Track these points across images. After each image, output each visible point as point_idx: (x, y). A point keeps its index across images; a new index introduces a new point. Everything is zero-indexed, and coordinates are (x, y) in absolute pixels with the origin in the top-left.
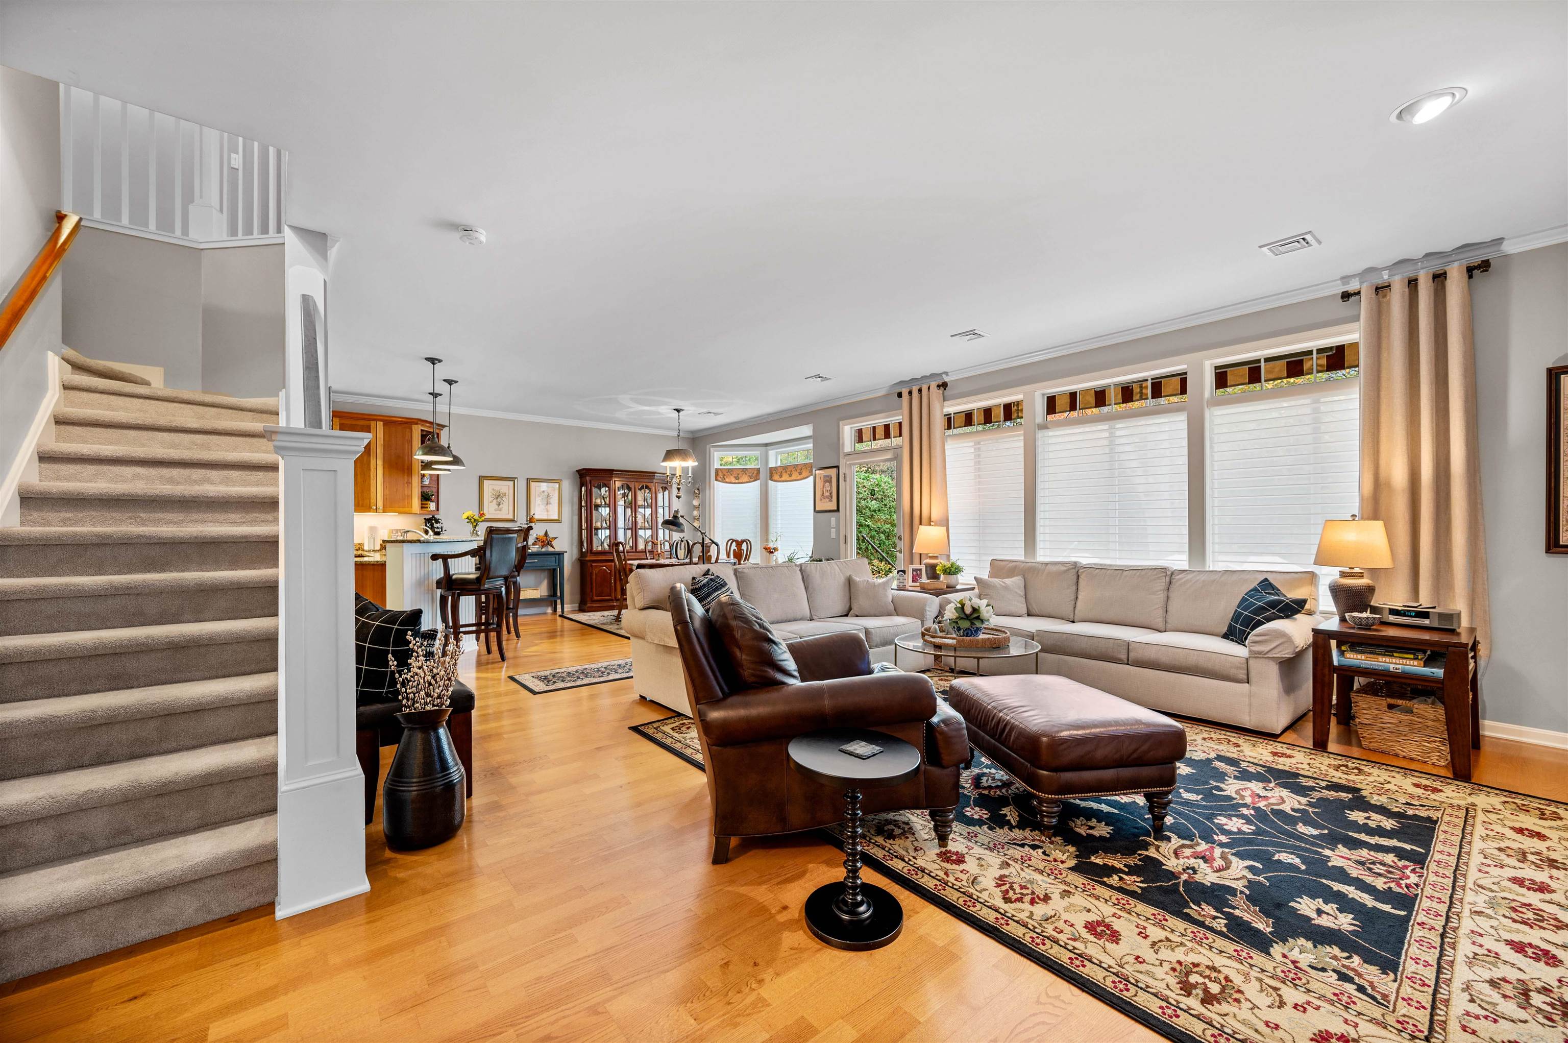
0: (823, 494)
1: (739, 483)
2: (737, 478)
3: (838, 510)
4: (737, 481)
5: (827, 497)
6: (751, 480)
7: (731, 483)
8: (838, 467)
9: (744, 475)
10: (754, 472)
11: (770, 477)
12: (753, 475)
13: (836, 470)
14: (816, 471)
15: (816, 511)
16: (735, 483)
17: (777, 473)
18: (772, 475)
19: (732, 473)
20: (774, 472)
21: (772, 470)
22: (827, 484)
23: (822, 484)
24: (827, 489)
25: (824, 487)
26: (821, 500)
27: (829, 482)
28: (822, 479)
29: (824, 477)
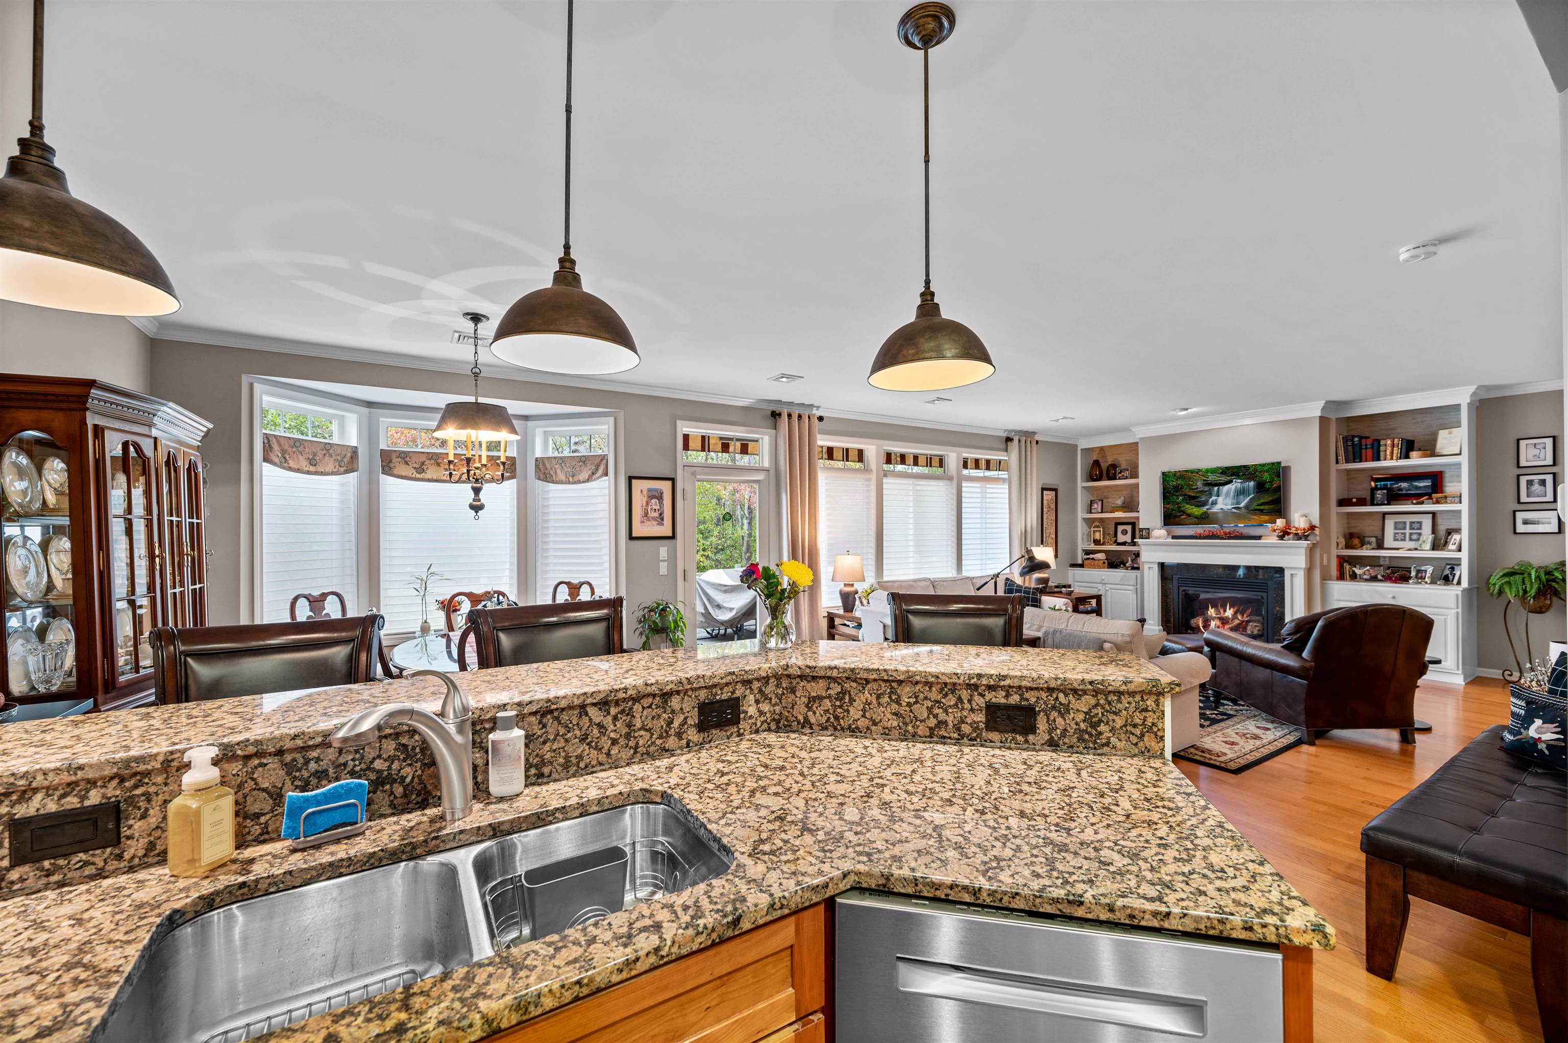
0: (646, 514)
1: (316, 473)
2: (312, 462)
3: (673, 537)
4: (312, 469)
5: (654, 519)
6: (342, 469)
7: (298, 471)
8: (673, 480)
9: (327, 458)
10: (349, 455)
11: (387, 469)
12: (346, 460)
13: (670, 483)
14: (630, 479)
15: (631, 538)
16: (308, 473)
17: (407, 463)
18: (392, 465)
19: (301, 449)
20: (400, 460)
21: (394, 456)
22: (654, 501)
23: (645, 499)
24: (654, 507)
25: (647, 504)
26: (643, 522)
27: (657, 498)
28: (645, 493)
29: (649, 490)
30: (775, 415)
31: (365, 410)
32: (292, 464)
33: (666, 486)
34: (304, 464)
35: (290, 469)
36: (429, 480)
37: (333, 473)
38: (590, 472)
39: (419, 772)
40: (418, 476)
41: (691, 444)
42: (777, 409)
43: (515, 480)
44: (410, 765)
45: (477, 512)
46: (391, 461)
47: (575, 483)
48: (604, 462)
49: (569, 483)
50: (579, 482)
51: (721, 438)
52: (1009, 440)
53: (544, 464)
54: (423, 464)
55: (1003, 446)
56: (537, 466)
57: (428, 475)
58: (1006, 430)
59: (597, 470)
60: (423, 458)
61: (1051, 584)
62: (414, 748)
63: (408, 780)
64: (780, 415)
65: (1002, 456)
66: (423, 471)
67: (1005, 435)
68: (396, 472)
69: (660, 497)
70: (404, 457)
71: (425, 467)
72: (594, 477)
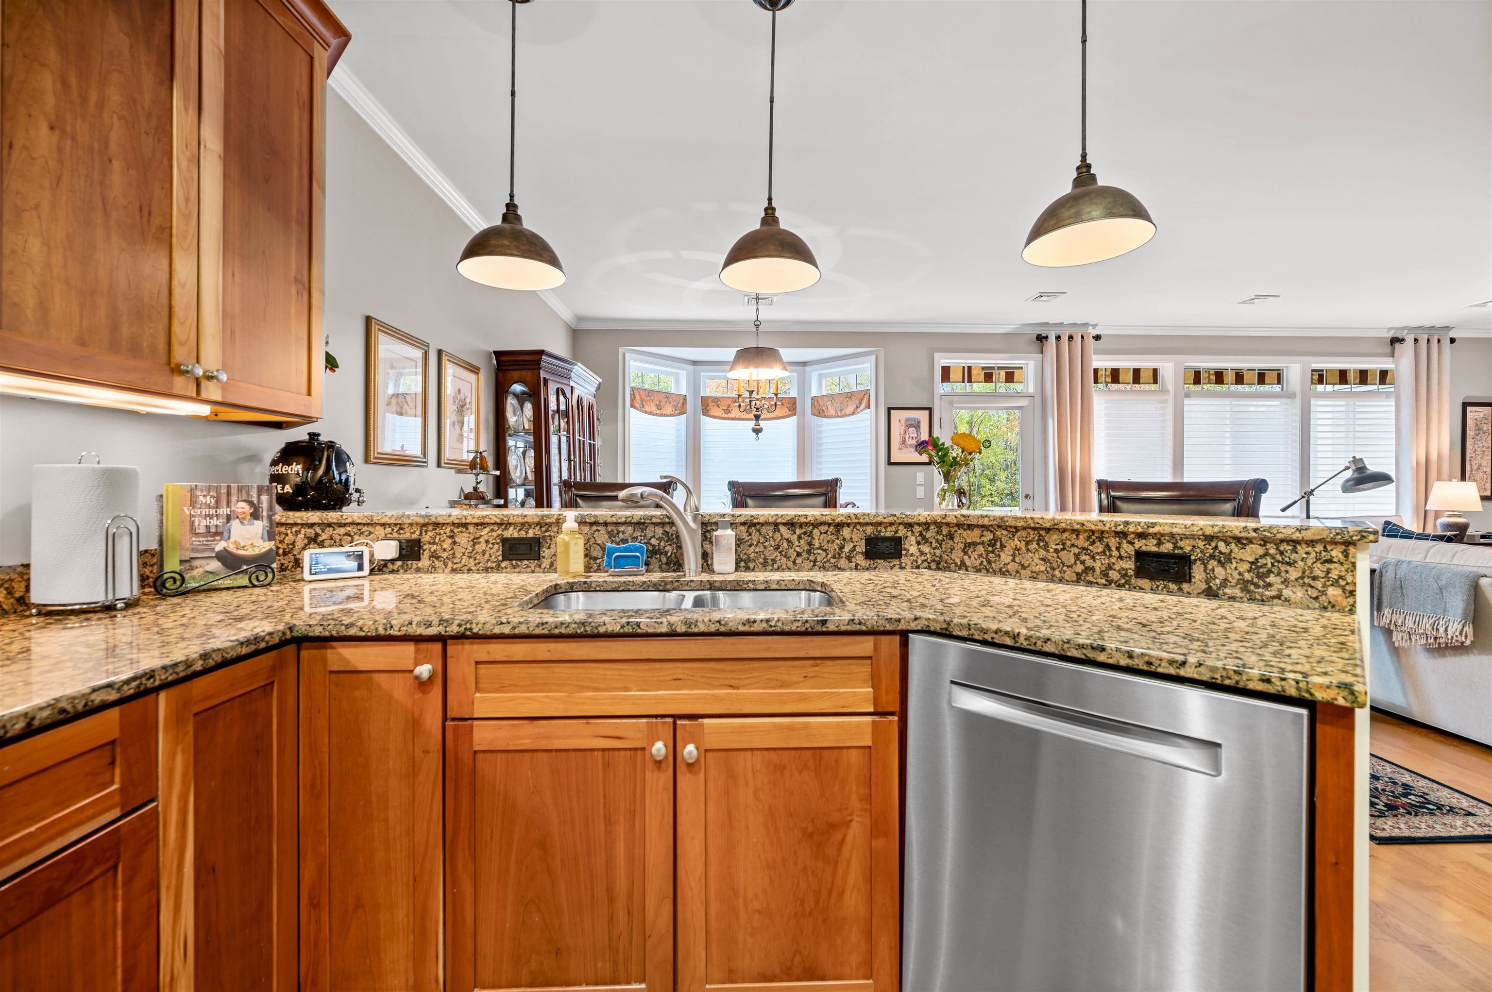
0: (904, 442)
1: (661, 415)
2: (659, 407)
3: (930, 463)
4: (659, 412)
5: (911, 445)
6: (677, 412)
7: (651, 413)
8: (930, 410)
9: (668, 404)
10: (681, 401)
11: (705, 411)
12: (679, 405)
13: (927, 412)
14: (889, 409)
15: (890, 463)
16: (656, 415)
17: (718, 406)
18: (708, 408)
19: (652, 398)
20: (713, 404)
21: (710, 401)
22: (911, 430)
23: (903, 428)
24: (912, 435)
25: (905, 432)
26: (901, 449)
27: (914, 427)
28: (903, 422)
29: (907, 420)
30: (1041, 339)
31: (691, 367)
32: (647, 409)
33: (923, 416)
34: (654, 409)
35: (646, 412)
36: (733, 419)
37: (671, 415)
38: (855, 406)
39: (675, 551)
40: (726, 416)
41: (952, 376)
42: (1039, 331)
43: (795, 417)
44: (670, 545)
45: (757, 434)
46: (708, 406)
47: (842, 416)
48: (867, 396)
49: (838, 417)
50: (846, 415)
51: (983, 368)
52: (1395, 341)
53: (818, 402)
54: (729, 406)
55: (1388, 349)
56: (812, 404)
57: (732, 415)
58: (1390, 329)
59: (861, 403)
60: (729, 402)
61: (1470, 531)
62: (672, 535)
63: (669, 554)
64: (1046, 338)
65: (1386, 364)
66: (729, 412)
67: (1391, 335)
68: (711, 413)
69: (917, 426)
70: (716, 401)
71: (730, 409)
72: (859, 410)
